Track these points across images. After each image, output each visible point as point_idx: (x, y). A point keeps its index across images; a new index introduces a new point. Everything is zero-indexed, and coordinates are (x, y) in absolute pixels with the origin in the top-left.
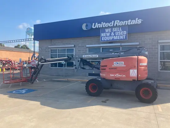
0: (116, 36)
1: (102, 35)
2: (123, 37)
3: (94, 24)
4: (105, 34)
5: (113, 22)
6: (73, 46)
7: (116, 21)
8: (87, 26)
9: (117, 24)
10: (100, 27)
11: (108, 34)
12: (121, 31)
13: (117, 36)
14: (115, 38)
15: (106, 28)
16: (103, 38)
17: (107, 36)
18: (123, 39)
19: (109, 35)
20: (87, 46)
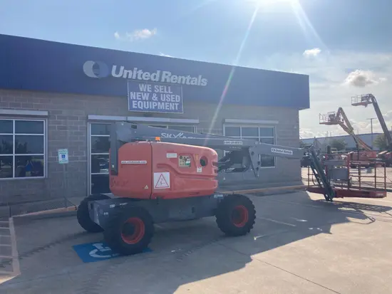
0: (161, 102)
1: (133, 95)
2: (175, 106)
3: (114, 67)
4: (138, 96)
5: (158, 72)
6: (46, 113)
7: (164, 72)
8: (96, 67)
9: (166, 79)
10: (130, 77)
11: (146, 97)
12: (170, 94)
13: (163, 103)
14: (161, 106)
15: (143, 82)
16: (134, 102)
17: (143, 101)
18: (175, 111)
19: (147, 99)
20: (90, 117)
